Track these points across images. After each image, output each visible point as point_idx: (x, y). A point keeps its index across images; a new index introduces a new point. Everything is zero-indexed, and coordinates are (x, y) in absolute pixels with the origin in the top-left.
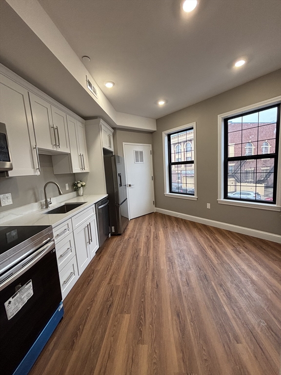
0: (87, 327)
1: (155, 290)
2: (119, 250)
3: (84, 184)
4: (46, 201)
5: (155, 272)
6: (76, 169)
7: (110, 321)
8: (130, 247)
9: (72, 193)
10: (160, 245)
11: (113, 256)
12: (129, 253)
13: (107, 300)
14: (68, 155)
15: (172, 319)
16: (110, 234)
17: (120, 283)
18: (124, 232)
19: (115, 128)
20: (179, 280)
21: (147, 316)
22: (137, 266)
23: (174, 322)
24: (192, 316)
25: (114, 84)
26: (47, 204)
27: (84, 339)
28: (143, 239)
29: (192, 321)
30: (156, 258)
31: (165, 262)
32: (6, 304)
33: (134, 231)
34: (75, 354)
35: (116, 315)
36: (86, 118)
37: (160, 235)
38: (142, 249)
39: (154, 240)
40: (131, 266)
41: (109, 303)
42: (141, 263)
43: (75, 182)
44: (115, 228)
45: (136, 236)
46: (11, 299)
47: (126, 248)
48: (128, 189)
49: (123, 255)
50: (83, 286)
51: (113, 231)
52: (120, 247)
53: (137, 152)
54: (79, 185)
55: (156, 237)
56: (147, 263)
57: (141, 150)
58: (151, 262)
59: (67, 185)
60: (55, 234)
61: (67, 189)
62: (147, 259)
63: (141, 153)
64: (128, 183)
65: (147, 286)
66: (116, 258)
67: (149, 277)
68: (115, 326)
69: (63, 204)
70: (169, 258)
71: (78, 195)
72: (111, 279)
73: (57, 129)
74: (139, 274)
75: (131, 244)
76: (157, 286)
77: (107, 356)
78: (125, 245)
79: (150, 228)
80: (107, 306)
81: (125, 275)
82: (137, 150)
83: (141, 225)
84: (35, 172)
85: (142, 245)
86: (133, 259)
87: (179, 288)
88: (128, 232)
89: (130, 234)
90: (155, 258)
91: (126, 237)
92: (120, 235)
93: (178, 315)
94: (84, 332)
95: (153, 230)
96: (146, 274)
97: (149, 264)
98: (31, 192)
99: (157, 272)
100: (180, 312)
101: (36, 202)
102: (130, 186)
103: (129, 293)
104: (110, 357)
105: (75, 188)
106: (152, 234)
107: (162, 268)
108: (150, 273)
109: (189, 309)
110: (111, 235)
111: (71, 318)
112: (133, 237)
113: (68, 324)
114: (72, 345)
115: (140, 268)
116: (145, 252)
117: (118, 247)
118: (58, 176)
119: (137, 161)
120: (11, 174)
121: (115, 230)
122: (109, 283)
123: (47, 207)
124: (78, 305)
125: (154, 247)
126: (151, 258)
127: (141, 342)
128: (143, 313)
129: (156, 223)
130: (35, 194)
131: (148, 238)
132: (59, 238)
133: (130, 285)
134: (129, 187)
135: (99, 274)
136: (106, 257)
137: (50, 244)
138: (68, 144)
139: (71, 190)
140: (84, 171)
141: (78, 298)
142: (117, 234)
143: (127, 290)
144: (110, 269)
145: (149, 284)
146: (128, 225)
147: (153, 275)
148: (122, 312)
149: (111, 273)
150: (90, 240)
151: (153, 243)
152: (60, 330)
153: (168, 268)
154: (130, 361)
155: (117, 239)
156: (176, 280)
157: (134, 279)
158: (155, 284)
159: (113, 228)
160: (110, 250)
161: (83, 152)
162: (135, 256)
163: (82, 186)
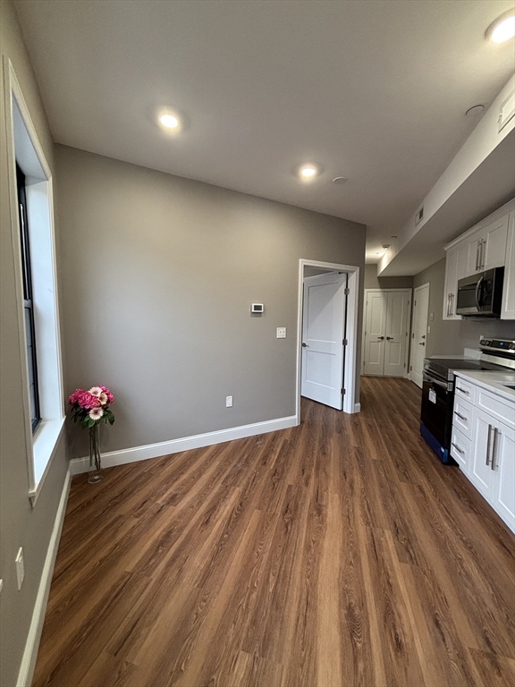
1: (348, 471)
5: (348, 491)
20: (313, 477)
22: (386, 506)
31: (330, 506)
39: (363, 605)
56: (366, 510)
58: (358, 512)
62: (370, 521)
67: (358, 485)
86: (406, 526)
90: (351, 518)
96: (365, 490)
97: (362, 506)
99: (346, 491)
108: (358, 492)
116: (380, 543)
125: (357, 557)
126: (360, 521)
137: (445, 383)
145: (357, 478)
147: (352, 487)
151: (361, 583)
153: (325, 493)
156: (317, 475)
157: (382, 487)
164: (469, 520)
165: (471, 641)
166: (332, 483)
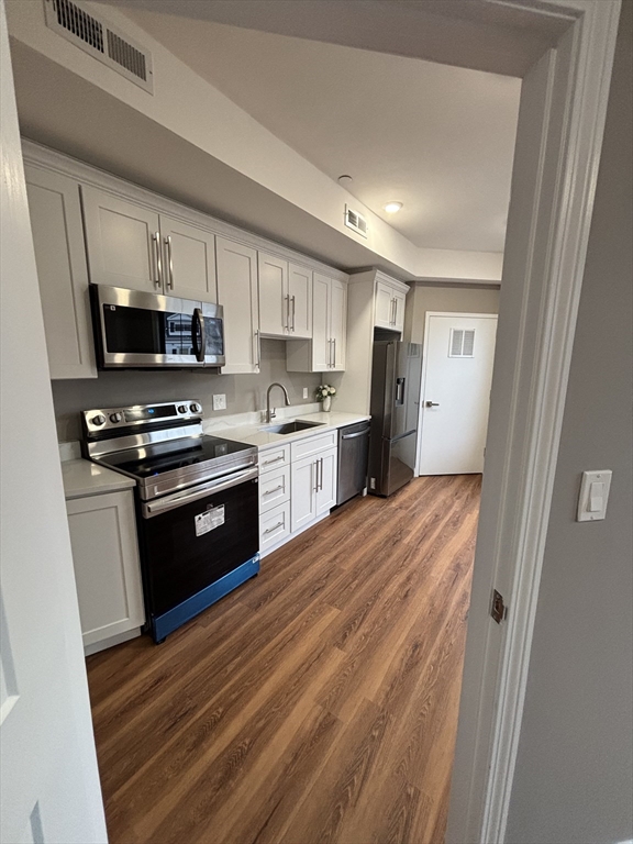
0: (280, 598)
1: (398, 600)
2: (371, 521)
3: (333, 392)
4: (268, 411)
5: (415, 576)
6: (319, 365)
7: (311, 605)
8: (393, 522)
9: (312, 405)
10: (454, 538)
11: (356, 527)
12: (385, 531)
13: (318, 581)
14: (308, 342)
15: (402, 645)
16: (365, 490)
17: (347, 567)
18: (395, 494)
19: (414, 282)
20: (453, 603)
21: (365, 625)
22: (389, 555)
23: (403, 651)
24: (439, 659)
25: (402, 205)
26: (269, 417)
27: (271, 608)
28: (425, 517)
29: (434, 664)
30: (432, 556)
31: (445, 567)
32: (197, 518)
33: (416, 499)
34: (256, 617)
35: (321, 603)
36: (349, 271)
37: (466, 522)
38: (413, 533)
39: (447, 525)
40: (377, 552)
41: (319, 585)
42: (398, 552)
43: (320, 387)
44: (376, 482)
45: (415, 508)
46: (201, 515)
47: (384, 522)
48: (424, 413)
49: (373, 530)
50: (294, 550)
51: (373, 487)
52: (376, 517)
53: (457, 334)
54: (325, 393)
55: (456, 522)
56: (410, 557)
57: (470, 329)
58: (418, 559)
59: (305, 390)
60: (261, 460)
61: (305, 397)
62: (412, 551)
63: (471, 334)
64: (425, 397)
65: (387, 589)
66: (359, 532)
67: (401, 578)
68: (314, 613)
69: (292, 421)
70: (458, 566)
71: (322, 410)
72: (336, 557)
73: (293, 300)
74: (384, 567)
75: (397, 519)
76: (406, 596)
77: (290, 636)
78: (385, 517)
79: (453, 502)
80: (314, 588)
81: (360, 560)
82: (458, 328)
83: (436, 492)
84: (253, 368)
85: (416, 528)
86: (387, 542)
87: (442, 615)
88: (402, 497)
89: (405, 501)
90: (429, 555)
91: (394, 505)
92: (384, 497)
93: (416, 646)
94: (276, 600)
95: (456, 507)
96: (398, 571)
97: (411, 561)
98: (250, 396)
99: (419, 576)
100: (422, 644)
101: (255, 410)
102: (429, 404)
103: (353, 586)
104: (293, 639)
105: (319, 397)
106: (450, 514)
107: (432, 575)
108: (405, 574)
109: (441, 649)
110: (368, 493)
111: (266, 580)
112: (407, 508)
113: (260, 584)
114: (257, 606)
115: (391, 560)
116: (416, 540)
117: (371, 515)
118: (291, 374)
119: (456, 351)
120: (224, 370)
121: (376, 486)
122: (330, 561)
123: (268, 421)
124: (280, 570)
125: (439, 537)
126: (422, 552)
127: (341, 646)
128: (361, 618)
129: (473, 495)
130: (255, 398)
131: (437, 519)
132: (269, 467)
133: (361, 577)
134: (426, 409)
135: (323, 543)
136: (344, 524)
137: (251, 471)
138: (311, 322)
139: (311, 399)
140: (334, 370)
141: (282, 563)
142: (379, 493)
143: (354, 580)
144: (342, 543)
145: (393, 587)
146: (408, 483)
147: (409, 579)
148: (332, 603)
149: (340, 549)
150: (319, 487)
151: (443, 531)
152: (250, 586)
154: (315, 655)
155: (375, 503)
156: (447, 604)
157: (373, 572)
158: (404, 593)
159: (373, 480)
160: (355, 515)
161: (337, 335)
162: (394, 540)
163: (329, 394)
164: (329, 536)
165: (401, 513)
166: (431, 589)
